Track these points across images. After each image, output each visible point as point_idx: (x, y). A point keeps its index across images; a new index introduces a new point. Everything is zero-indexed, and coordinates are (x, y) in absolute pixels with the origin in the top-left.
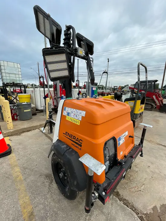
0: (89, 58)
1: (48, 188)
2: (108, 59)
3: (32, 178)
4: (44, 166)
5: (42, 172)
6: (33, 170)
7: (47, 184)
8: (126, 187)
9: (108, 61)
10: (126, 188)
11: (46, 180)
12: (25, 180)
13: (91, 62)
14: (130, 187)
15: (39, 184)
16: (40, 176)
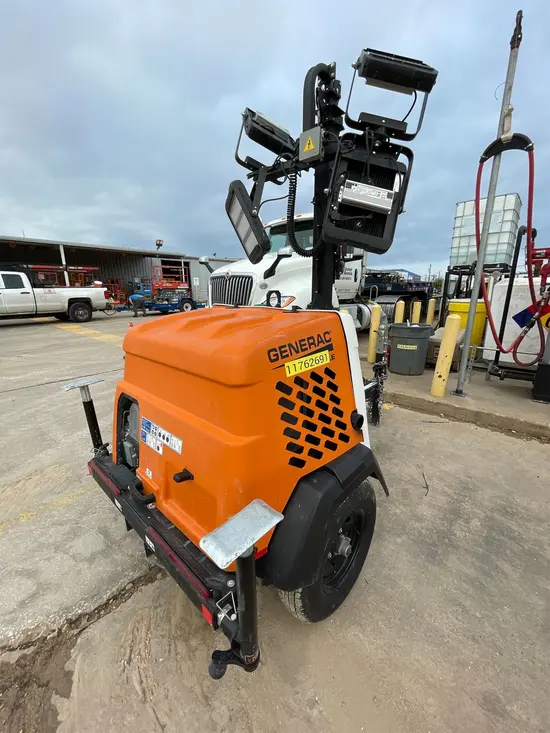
8: (159, 610)
10: (156, 608)
14: (152, 626)
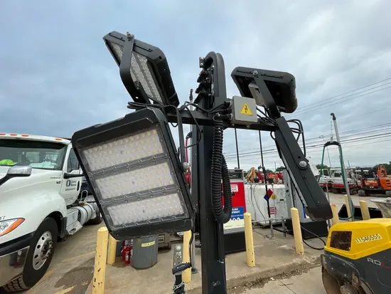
0: (285, 122)
2: (332, 114)
9: (334, 119)
13: (296, 135)
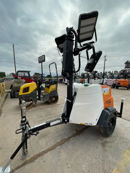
1: (111, 143)
3: (110, 158)
4: (95, 150)
5: (102, 150)
6: (103, 161)
7: (109, 144)
11: (107, 145)
12: (115, 164)
15: (112, 150)
16: (105, 151)
